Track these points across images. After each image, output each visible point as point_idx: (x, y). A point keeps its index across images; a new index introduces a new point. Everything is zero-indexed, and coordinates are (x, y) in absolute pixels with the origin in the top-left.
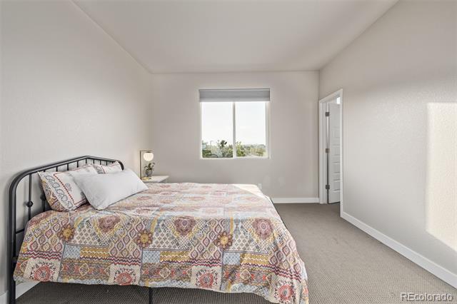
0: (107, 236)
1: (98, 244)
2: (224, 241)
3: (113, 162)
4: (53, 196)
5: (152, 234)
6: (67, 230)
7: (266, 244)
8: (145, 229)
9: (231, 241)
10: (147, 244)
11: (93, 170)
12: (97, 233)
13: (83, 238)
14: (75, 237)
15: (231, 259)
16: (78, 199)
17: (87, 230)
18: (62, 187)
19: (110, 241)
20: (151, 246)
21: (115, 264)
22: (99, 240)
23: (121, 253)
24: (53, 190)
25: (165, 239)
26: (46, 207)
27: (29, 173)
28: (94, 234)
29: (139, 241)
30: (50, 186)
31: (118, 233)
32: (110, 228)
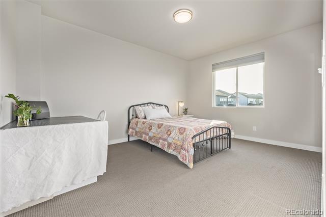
2: (169, 133)
3: (162, 105)
4: (138, 114)
5: (152, 127)
7: (181, 137)
8: (151, 125)
9: (171, 133)
10: (151, 130)
11: (151, 107)
15: (170, 140)
16: (143, 116)
25: (155, 129)
26: (137, 117)
27: (133, 106)
29: (149, 129)
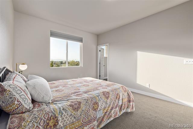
0: (79, 113)
1: (74, 120)
4: (18, 101)
5: (98, 103)
6: (52, 121)
8: (95, 102)
9: (119, 96)
10: (97, 108)
12: (73, 114)
13: (65, 121)
14: (59, 123)
15: (120, 103)
17: (66, 114)
18: (23, 93)
19: (81, 115)
20: (99, 109)
21: (86, 126)
22: (75, 118)
23: (88, 119)
24: (17, 96)
25: (103, 103)
28: (71, 115)
29: (94, 109)
30: (15, 94)
31: (84, 109)
32: (78, 108)
